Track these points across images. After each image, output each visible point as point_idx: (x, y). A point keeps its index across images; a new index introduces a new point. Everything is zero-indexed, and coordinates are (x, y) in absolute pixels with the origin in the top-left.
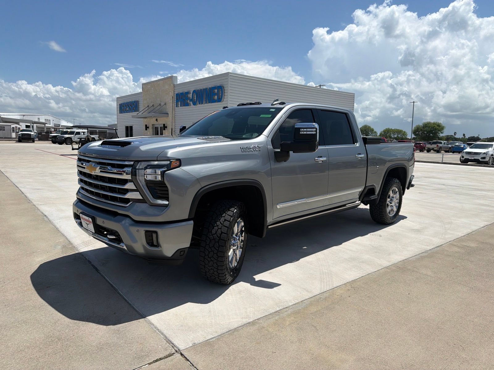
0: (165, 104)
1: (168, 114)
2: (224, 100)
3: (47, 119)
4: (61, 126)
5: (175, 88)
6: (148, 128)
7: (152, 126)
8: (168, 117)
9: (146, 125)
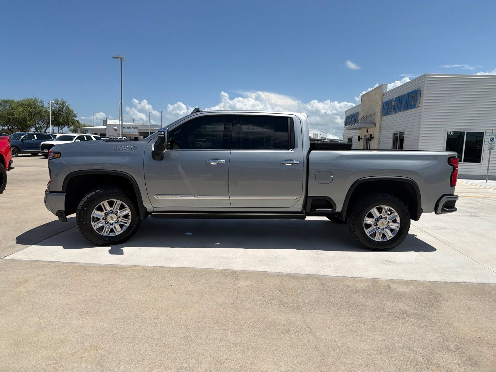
0: (375, 114)
1: (375, 124)
2: (420, 106)
3: (315, 133)
4: (327, 139)
5: (384, 97)
6: (361, 139)
7: (364, 136)
8: (375, 127)
9: (359, 136)
